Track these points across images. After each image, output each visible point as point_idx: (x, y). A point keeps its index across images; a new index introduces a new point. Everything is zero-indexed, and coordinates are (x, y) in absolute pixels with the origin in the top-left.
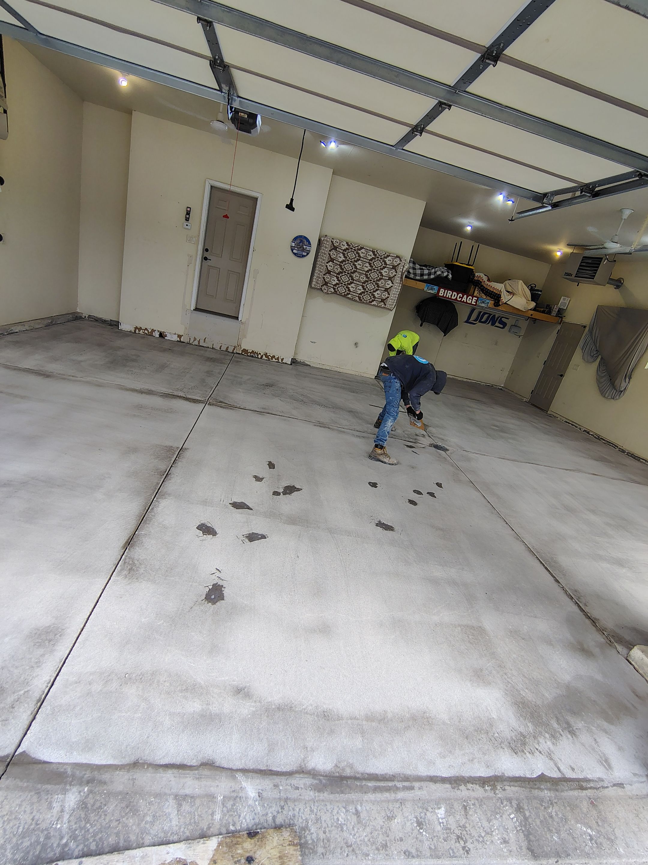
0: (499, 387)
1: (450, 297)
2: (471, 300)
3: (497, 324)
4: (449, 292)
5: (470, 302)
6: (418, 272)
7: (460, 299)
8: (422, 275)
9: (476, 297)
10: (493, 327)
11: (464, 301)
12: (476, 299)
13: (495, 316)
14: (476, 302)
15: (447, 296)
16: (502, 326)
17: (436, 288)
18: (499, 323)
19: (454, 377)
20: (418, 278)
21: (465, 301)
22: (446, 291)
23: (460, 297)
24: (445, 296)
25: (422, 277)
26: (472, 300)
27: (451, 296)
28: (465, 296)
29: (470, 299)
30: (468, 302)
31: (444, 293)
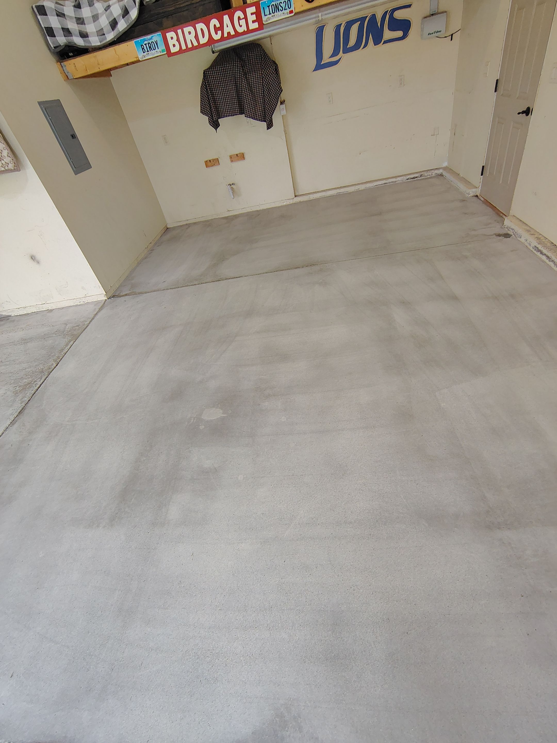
0: (437, 172)
1: (196, 44)
2: (243, 22)
3: (388, 34)
4: (186, 30)
5: (244, 28)
6: (104, 22)
7: (220, 33)
8: (114, 24)
9: (251, 5)
10: (381, 47)
11: (229, 33)
12: (253, 9)
13: (374, 17)
14: (259, 19)
15: (190, 46)
16: (399, 34)
17: (156, 37)
18: (392, 28)
19: (338, 191)
20: (110, 36)
21: (233, 33)
22: (179, 31)
23: (216, 30)
24: (184, 47)
25: (116, 30)
26: (246, 18)
27: (196, 37)
28: (226, 18)
29: (239, 19)
30: (240, 30)
31: (178, 40)
